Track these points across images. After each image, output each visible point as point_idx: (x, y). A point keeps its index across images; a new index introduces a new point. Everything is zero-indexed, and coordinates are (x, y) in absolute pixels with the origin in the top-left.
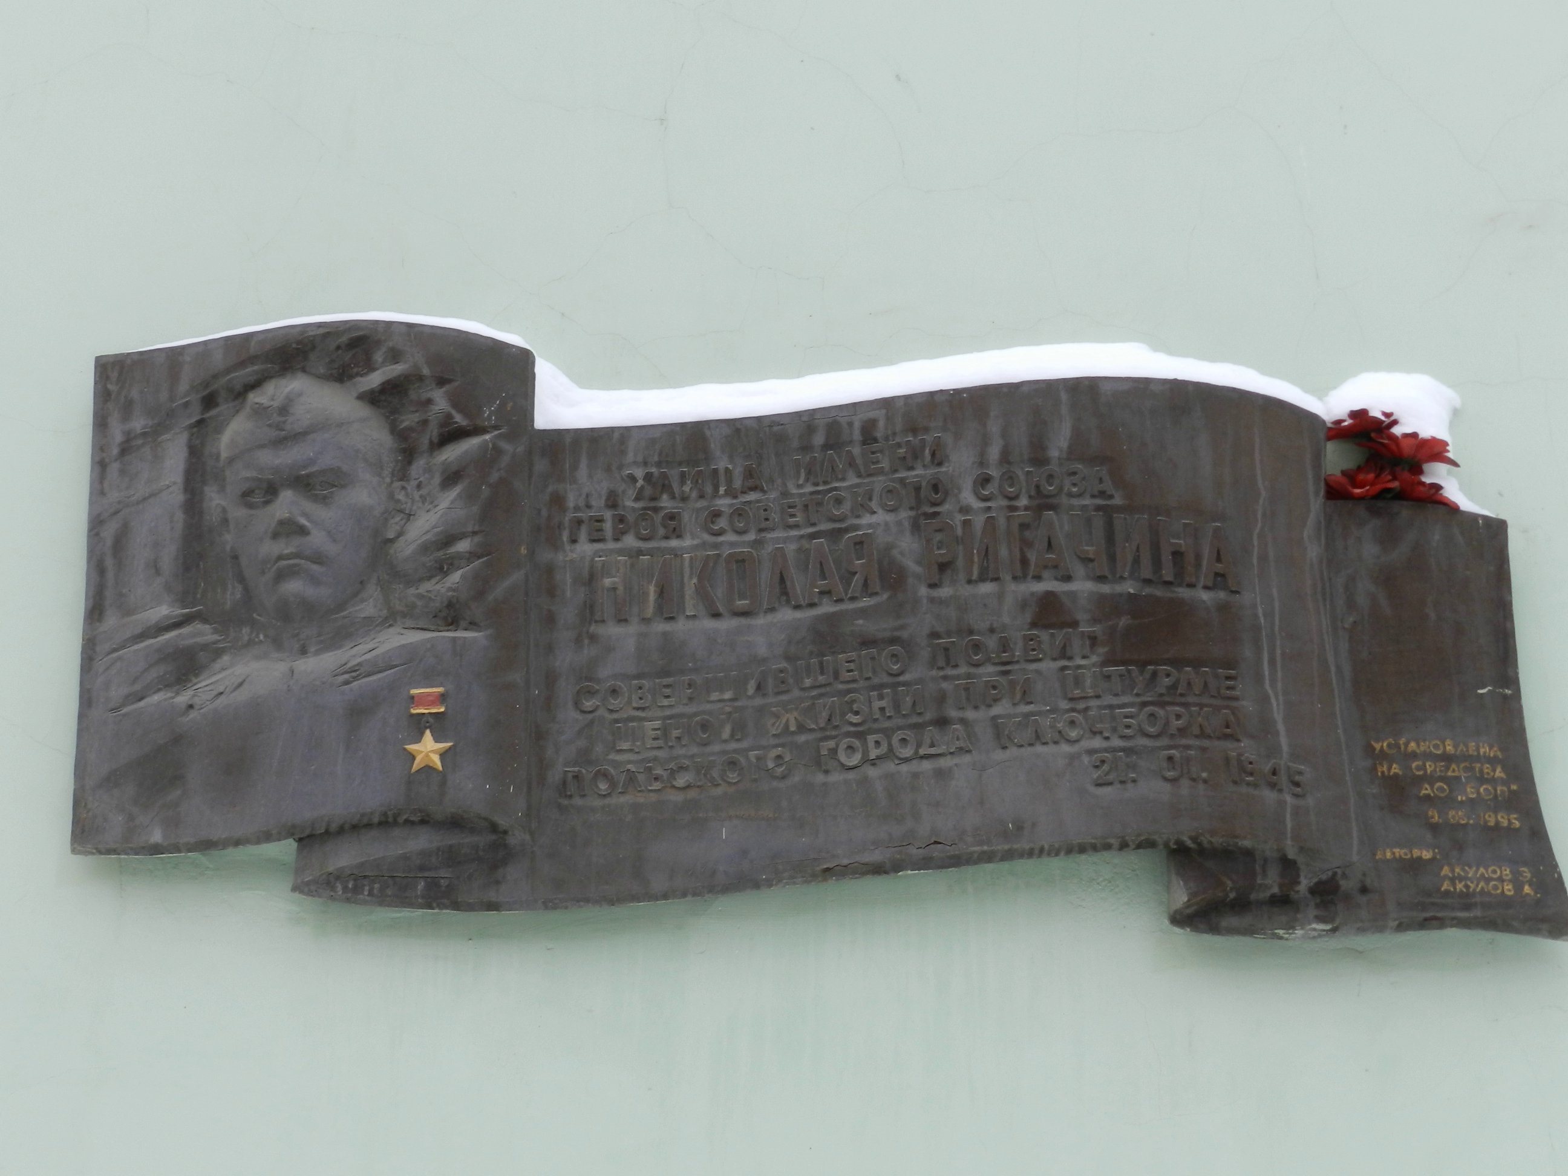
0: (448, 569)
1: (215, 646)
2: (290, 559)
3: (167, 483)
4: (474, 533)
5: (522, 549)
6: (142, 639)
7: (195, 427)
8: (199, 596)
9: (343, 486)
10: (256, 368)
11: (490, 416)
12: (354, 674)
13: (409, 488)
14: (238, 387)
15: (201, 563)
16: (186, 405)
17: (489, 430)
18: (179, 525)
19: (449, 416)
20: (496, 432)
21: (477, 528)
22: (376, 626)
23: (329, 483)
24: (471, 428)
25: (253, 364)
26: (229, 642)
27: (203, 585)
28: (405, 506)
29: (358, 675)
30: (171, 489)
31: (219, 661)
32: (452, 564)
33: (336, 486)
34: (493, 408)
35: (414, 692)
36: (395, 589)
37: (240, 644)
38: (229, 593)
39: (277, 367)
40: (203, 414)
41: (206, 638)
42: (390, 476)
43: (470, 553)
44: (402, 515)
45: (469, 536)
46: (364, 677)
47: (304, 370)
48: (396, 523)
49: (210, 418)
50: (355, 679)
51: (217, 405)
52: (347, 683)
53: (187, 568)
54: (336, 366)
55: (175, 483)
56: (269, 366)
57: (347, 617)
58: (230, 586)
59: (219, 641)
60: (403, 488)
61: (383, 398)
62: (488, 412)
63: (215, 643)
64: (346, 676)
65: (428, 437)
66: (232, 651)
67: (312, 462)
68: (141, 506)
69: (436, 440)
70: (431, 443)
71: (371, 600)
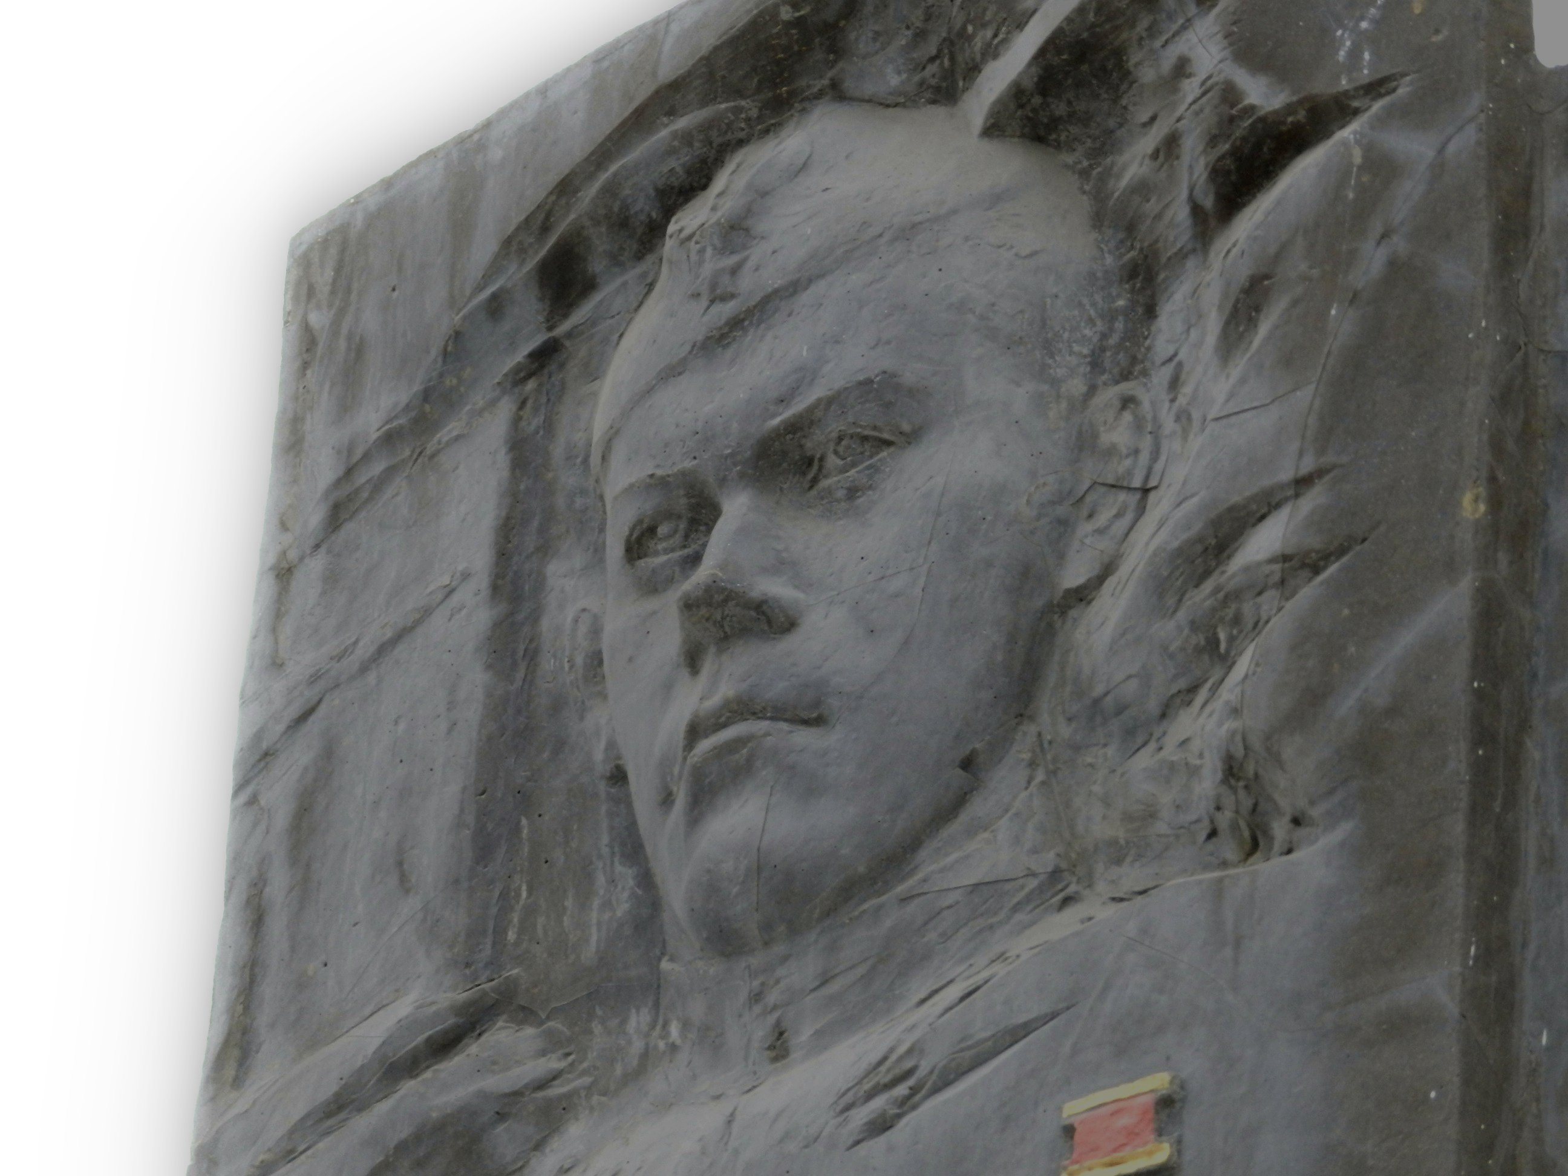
0: (1231, 639)
1: (540, 1095)
2: (724, 726)
3: (446, 580)
4: (1303, 483)
5: (1467, 499)
6: (342, 1115)
7: (530, 375)
8: (511, 936)
9: (911, 437)
10: (682, 123)
11: (1355, 54)
12: (902, 1090)
13: (1145, 399)
14: (643, 206)
15: (524, 821)
16: (495, 307)
17: (1356, 104)
18: (472, 714)
19: (1230, 94)
20: (1377, 106)
21: (1308, 465)
22: (1016, 909)
23: (865, 439)
24: (1301, 115)
25: (672, 113)
26: (584, 1073)
27: (524, 894)
28: (1128, 462)
29: (914, 1091)
30: (456, 598)
31: (555, 1143)
32: (1237, 620)
33: (889, 443)
34: (1364, 25)
35: (1073, 1109)
36: (1091, 765)
37: (619, 1070)
38: (596, 903)
39: (750, 106)
40: (550, 329)
41: (516, 1071)
42: (1085, 369)
43: (1285, 558)
44: (1122, 496)
45: (1286, 499)
46: (936, 1090)
47: (837, 93)
48: (1100, 532)
49: (569, 335)
50: (906, 1104)
51: (590, 286)
52: (881, 1126)
53: (484, 849)
54: (933, 51)
55: (466, 576)
56: (723, 106)
57: (912, 897)
58: (601, 880)
59: (556, 1076)
60: (1127, 402)
61: (1060, 109)
62: (1348, 43)
63: (542, 1085)
64: (879, 1103)
65: (1184, 194)
66: (595, 1099)
67: (805, 375)
68: (371, 678)
69: (1208, 202)
70: (1196, 210)
71: (1004, 822)
